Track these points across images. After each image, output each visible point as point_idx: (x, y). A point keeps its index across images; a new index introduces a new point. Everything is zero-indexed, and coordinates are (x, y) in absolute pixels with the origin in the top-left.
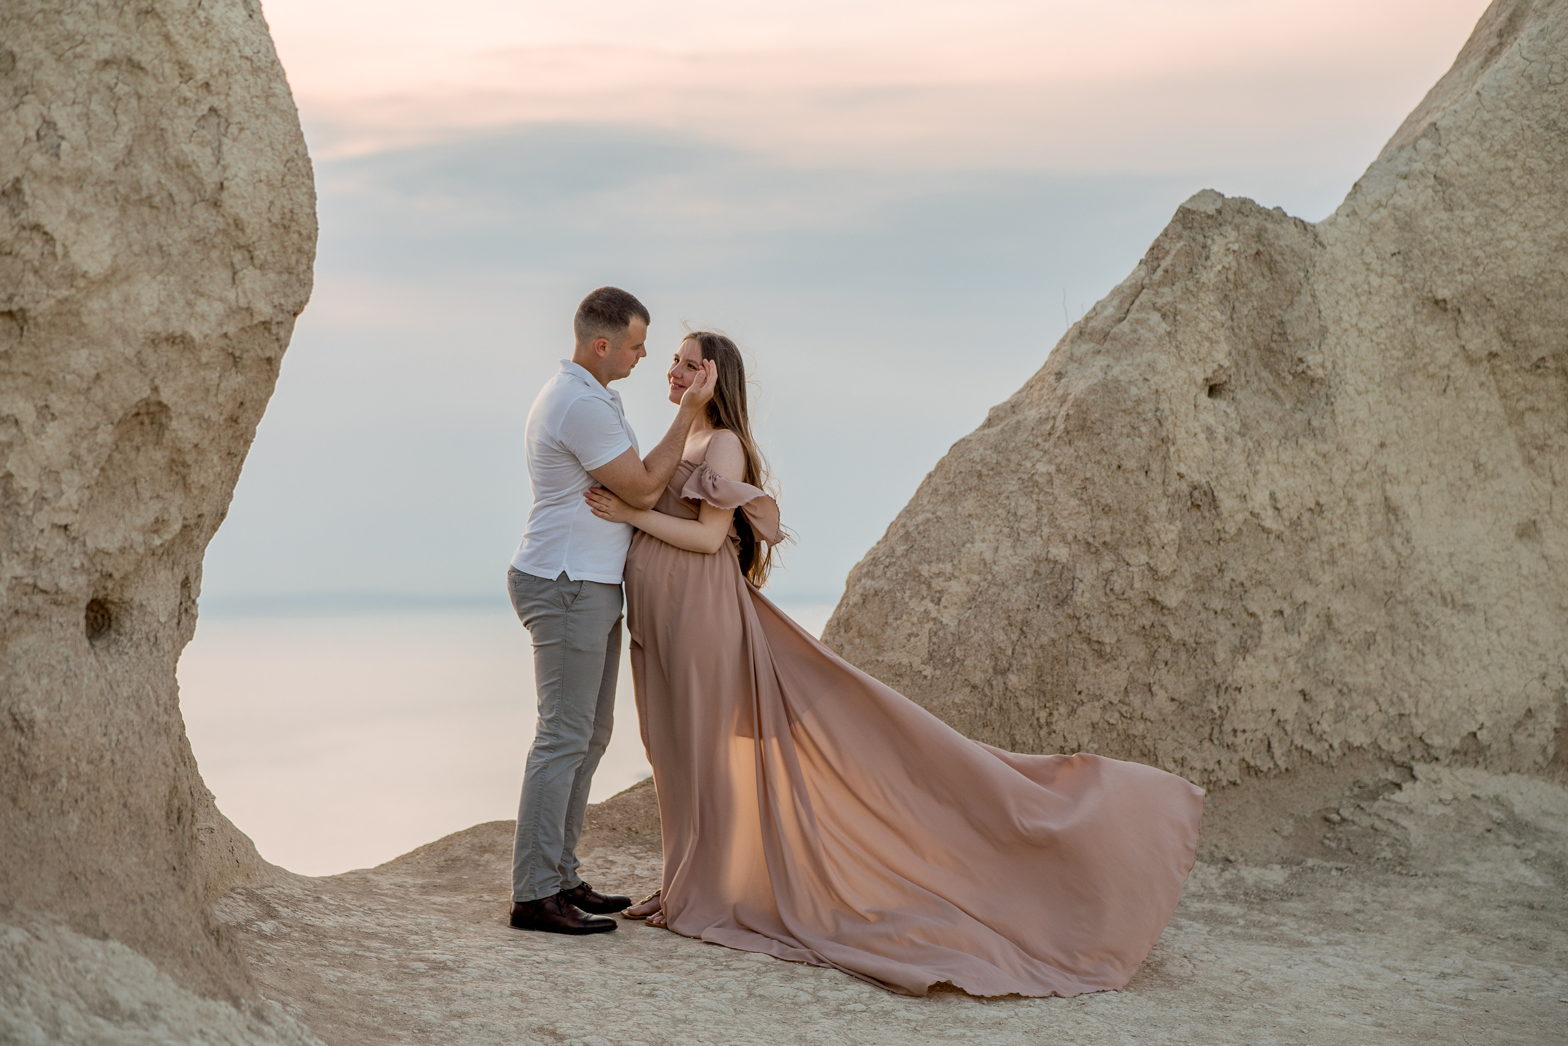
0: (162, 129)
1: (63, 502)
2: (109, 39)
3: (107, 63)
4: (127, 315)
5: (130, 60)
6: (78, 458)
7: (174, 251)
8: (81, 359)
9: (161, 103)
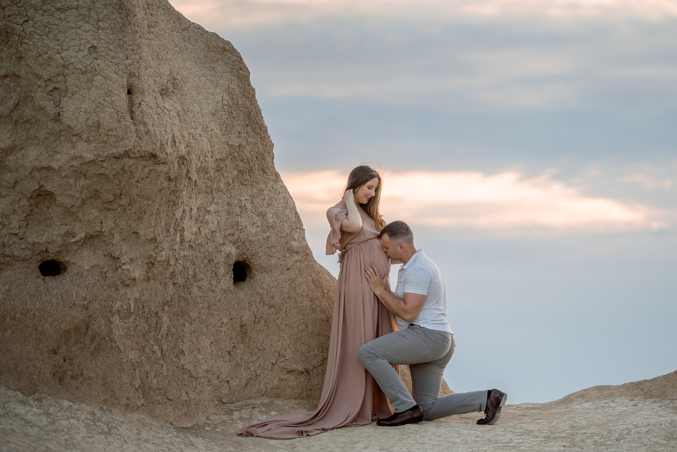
0: (32, 97)
1: (12, 226)
2: (5, 68)
3: (6, 76)
4: (25, 161)
5: (15, 75)
6: (15, 210)
7: (41, 138)
8: (9, 177)
9: (30, 88)
